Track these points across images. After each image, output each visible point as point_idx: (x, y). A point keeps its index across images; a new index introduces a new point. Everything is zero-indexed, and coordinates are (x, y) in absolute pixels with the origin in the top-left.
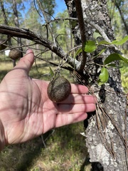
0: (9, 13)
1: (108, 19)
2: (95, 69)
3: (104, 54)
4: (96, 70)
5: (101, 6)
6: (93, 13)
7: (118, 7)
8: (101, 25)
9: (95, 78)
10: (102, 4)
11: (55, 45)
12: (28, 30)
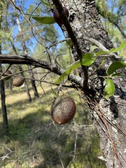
0: (20, 50)
1: (105, 33)
2: (100, 82)
3: (106, 65)
4: (102, 84)
5: (95, 23)
6: (88, 30)
7: (116, 25)
8: (98, 39)
9: (103, 92)
10: (95, 21)
11: (54, 66)
12: (26, 56)
